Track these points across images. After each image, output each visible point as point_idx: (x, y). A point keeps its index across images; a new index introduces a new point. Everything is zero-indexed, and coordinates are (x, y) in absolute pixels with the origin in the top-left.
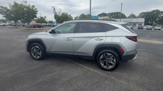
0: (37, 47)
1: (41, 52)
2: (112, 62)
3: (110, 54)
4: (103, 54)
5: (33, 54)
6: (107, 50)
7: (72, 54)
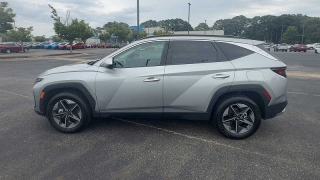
0: (70, 102)
1: (80, 114)
2: (246, 122)
3: (243, 106)
4: (228, 105)
5: (57, 121)
6: (237, 98)
7: (160, 111)
